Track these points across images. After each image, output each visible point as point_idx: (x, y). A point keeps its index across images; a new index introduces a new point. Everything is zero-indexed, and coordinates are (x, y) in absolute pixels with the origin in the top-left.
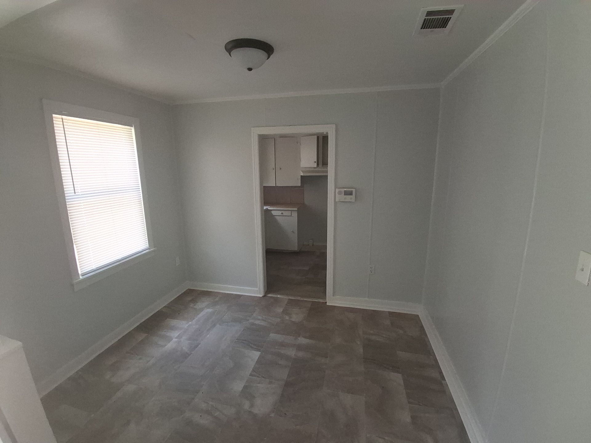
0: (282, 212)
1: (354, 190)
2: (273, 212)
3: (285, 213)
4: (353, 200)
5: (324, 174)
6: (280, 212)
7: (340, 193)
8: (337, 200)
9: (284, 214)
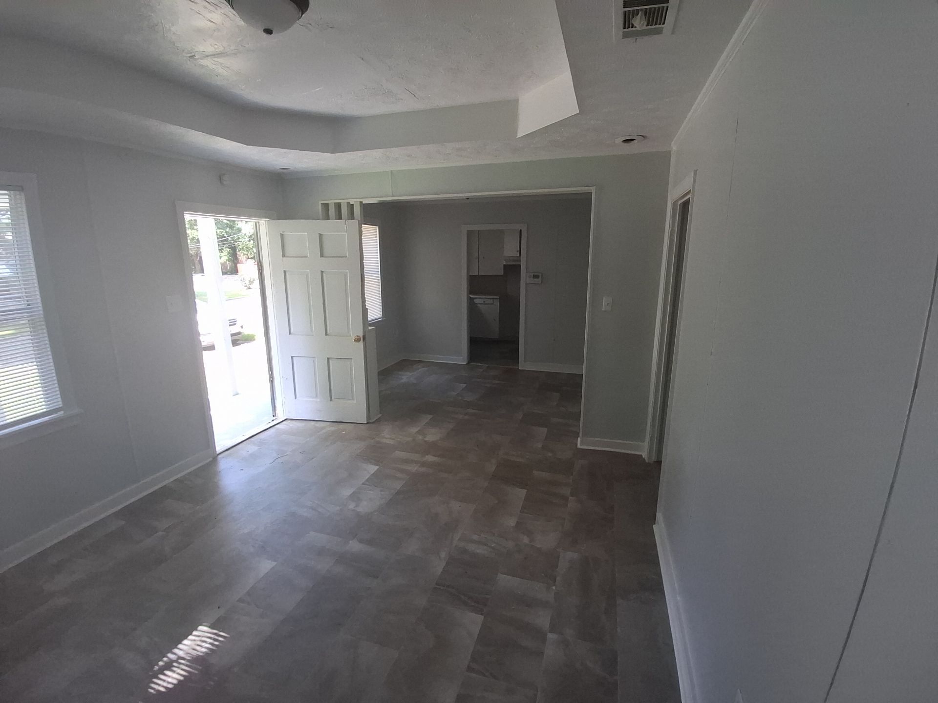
0: (485, 300)
1: (540, 275)
2: (475, 300)
3: (488, 301)
4: (540, 282)
5: (518, 263)
6: (483, 300)
7: (530, 277)
8: (527, 282)
9: (486, 302)
